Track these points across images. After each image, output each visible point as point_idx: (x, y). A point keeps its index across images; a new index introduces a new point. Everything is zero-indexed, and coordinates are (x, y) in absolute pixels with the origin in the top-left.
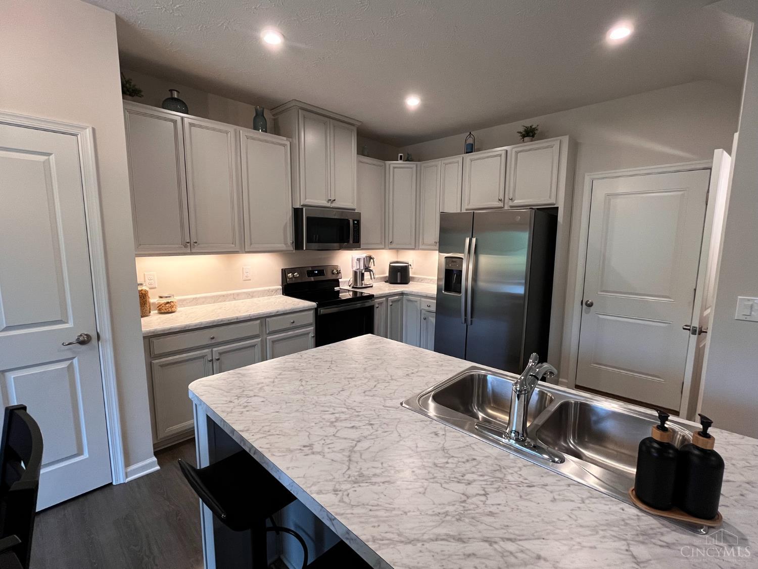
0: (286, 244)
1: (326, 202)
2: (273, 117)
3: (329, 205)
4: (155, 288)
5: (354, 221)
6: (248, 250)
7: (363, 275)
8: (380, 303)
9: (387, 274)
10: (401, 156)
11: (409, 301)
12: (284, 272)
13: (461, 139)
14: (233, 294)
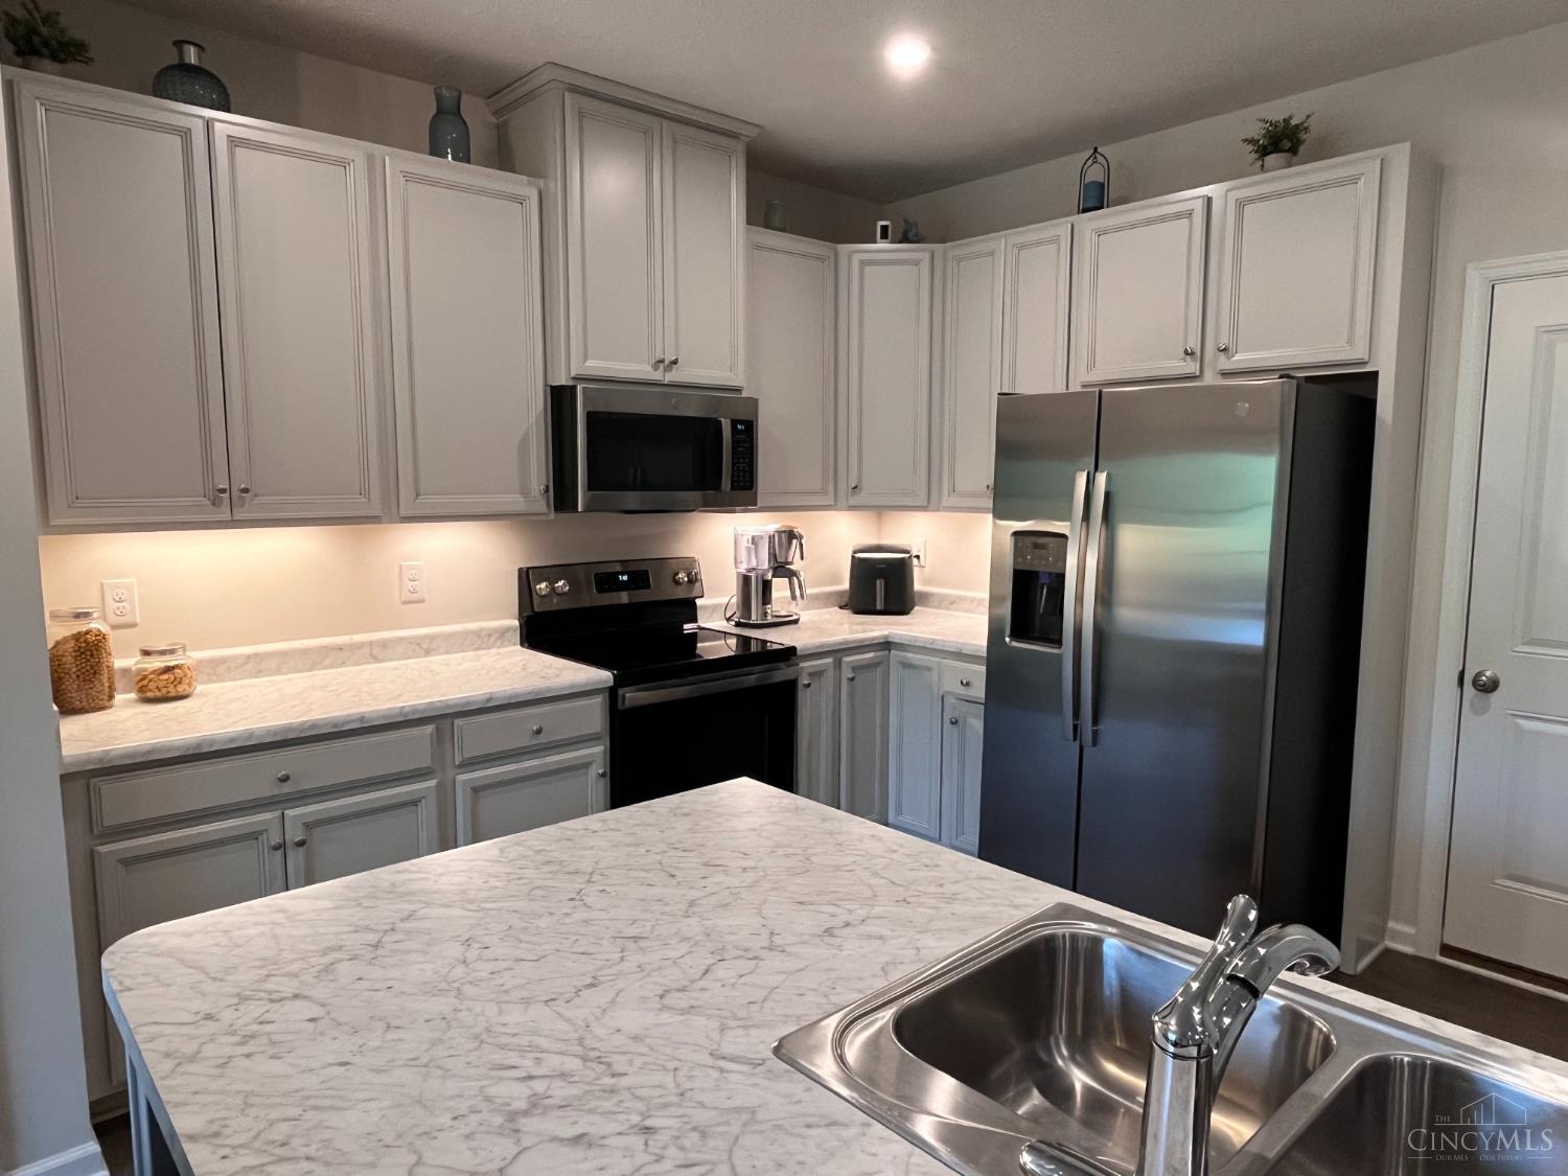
0: (525, 493)
1: (649, 368)
2: (494, 120)
3: (658, 376)
4: (133, 625)
5: (734, 423)
6: (411, 513)
7: (766, 586)
8: (817, 674)
9: (846, 586)
10: (885, 229)
11: (907, 665)
12: (526, 578)
13: (1067, 171)
14: (371, 643)
